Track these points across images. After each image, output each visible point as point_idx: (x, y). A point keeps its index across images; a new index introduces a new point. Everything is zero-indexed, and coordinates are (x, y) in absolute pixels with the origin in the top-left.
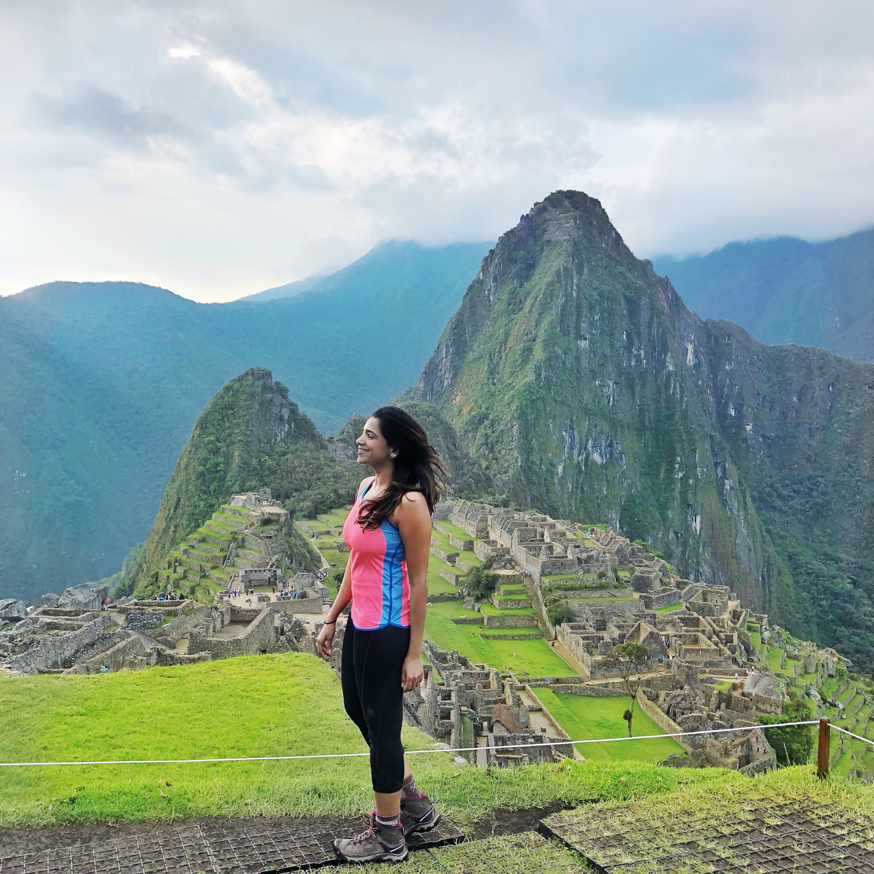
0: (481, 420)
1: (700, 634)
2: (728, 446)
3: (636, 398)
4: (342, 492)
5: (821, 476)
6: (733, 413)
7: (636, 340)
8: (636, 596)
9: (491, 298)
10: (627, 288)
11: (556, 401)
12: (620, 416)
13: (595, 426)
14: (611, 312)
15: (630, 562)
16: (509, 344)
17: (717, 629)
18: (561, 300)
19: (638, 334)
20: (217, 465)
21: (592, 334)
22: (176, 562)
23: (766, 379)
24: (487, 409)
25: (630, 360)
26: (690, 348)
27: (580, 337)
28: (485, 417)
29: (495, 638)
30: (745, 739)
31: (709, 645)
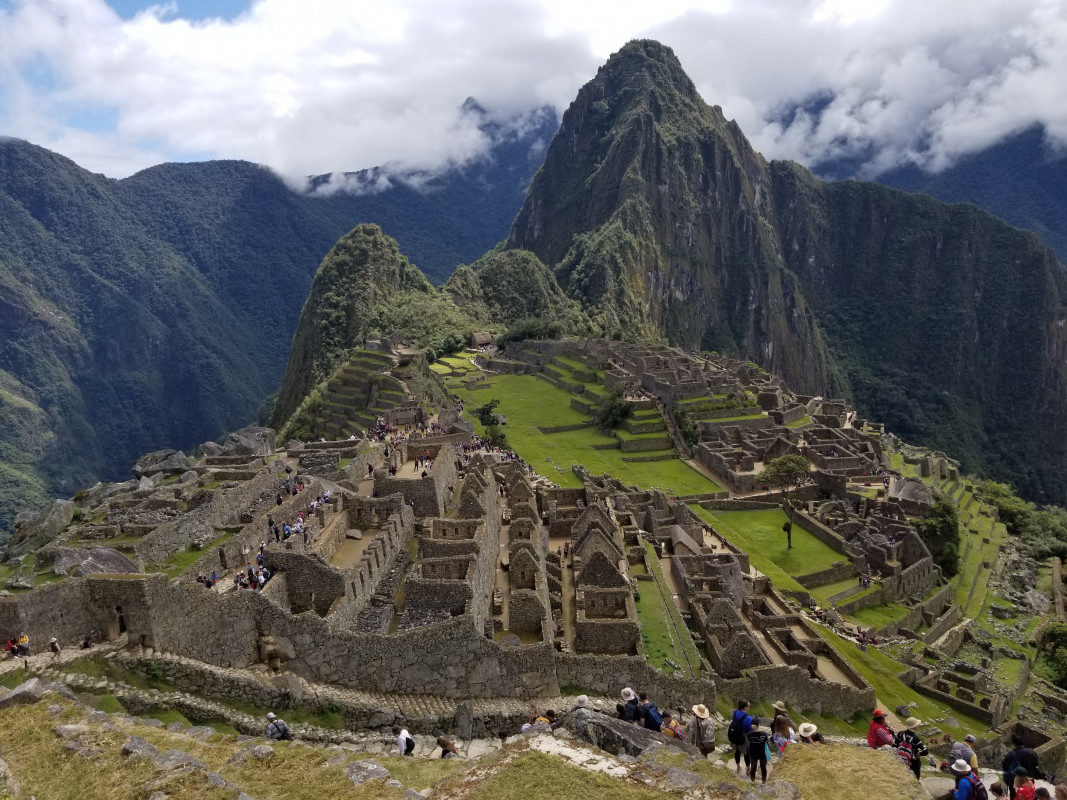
0: (572, 266)
1: (838, 446)
2: (796, 278)
3: (714, 239)
4: (459, 336)
5: (876, 301)
6: (796, 247)
7: (712, 183)
8: (766, 413)
9: (575, 149)
11: (640, 243)
12: (699, 256)
13: (677, 266)
14: (687, 157)
15: (751, 382)
18: (641, 147)
19: (714, 177)
20: (338, 317)
21: (671, 178)
22: (320, 406)
23: (825, 214)
24: (577, 256)
25: (705, 202)
26: (758, 188)
27: (660, 181)
28: (578, 262)
29: (633, 460)
30: (901, 542)
31: (850, 456)
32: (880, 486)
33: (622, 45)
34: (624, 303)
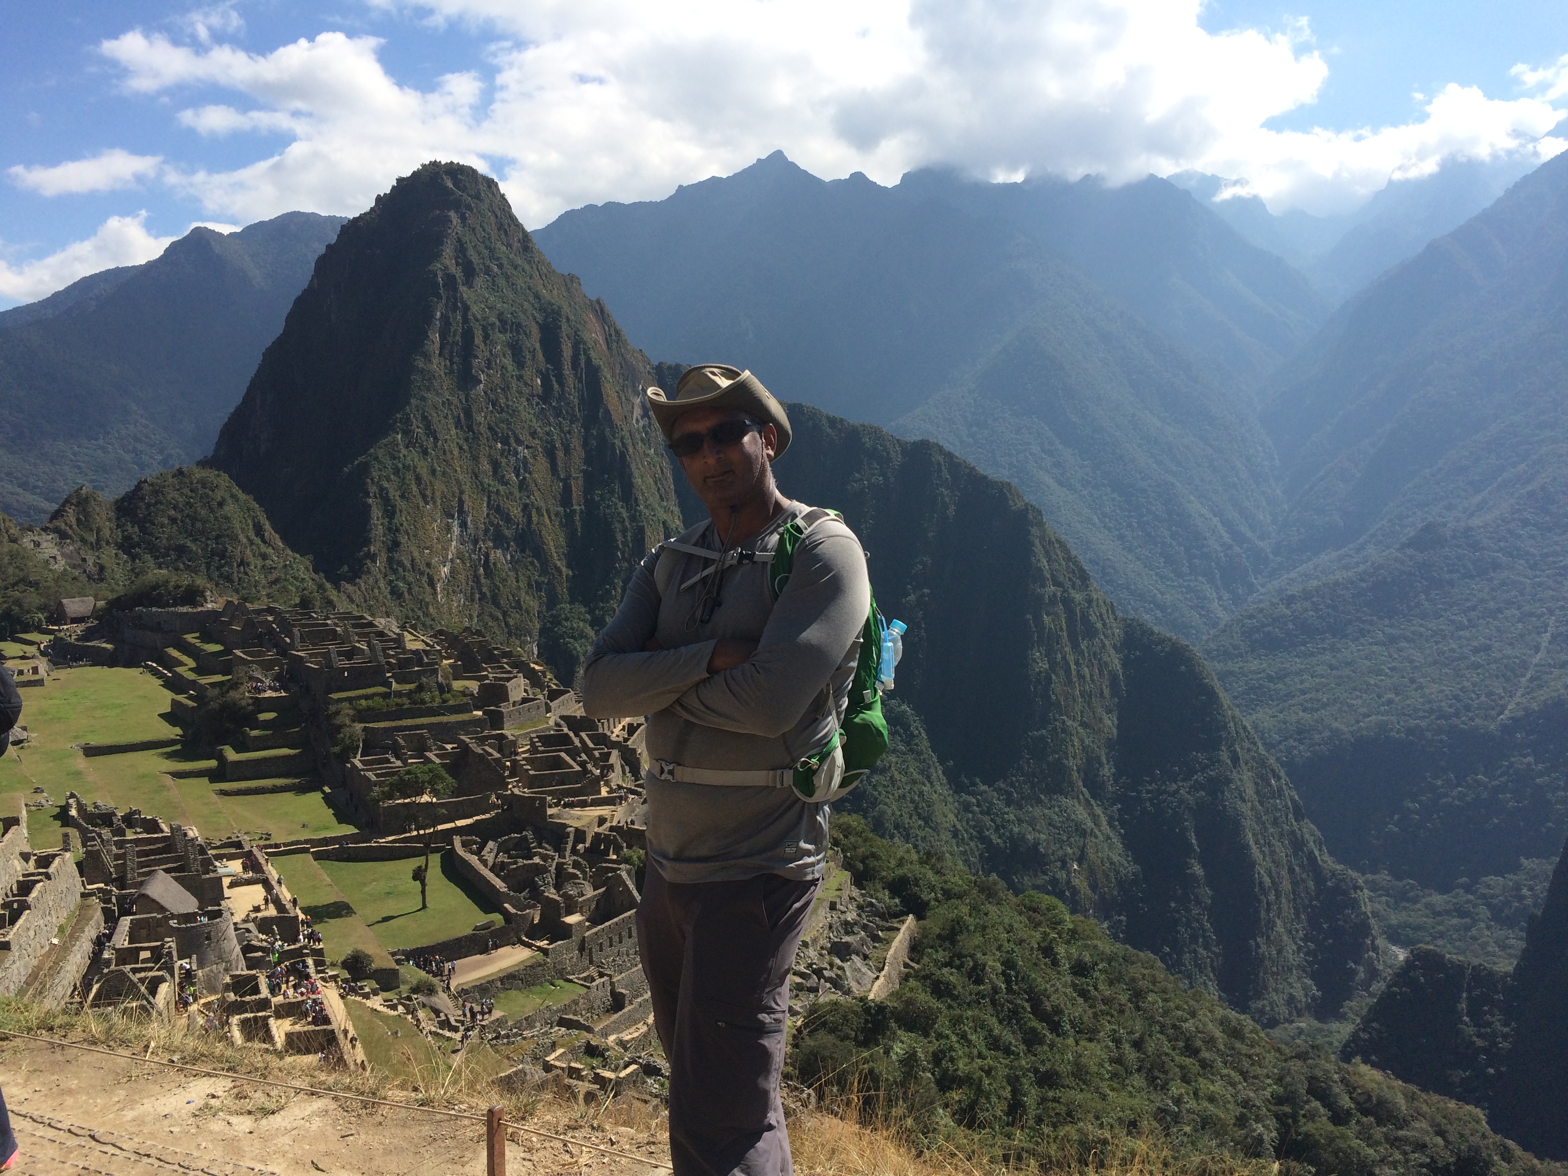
1: (563, 755)
3: (560, 472)
7: (556, 386)
8: (479, 712)
10: (542, 310)
11: (433, 472)
13: (498, 509)
14: (516, 344)
15: (485, 670)
17: (591, 745)
18: (439, 323)
21: (488, 375)
26: (637, 401)
29: (238, 792)
30: (603, 889)
31: (572, 767)
32: (604, 811)
33: (417, 167)
34: (400, 564)
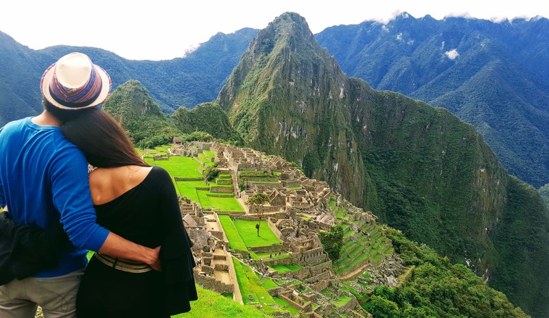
1: (303, 197)
3: (315, 111)
5: (394, 150)
6: (358, 120)
7: (316, 84)
8: (280, 181)
9: (253, 60)
10: (314, 59)
11: (277, 108)
12: (306, 118)
13: (295, 121)
14: (306, 70)
16: (259, 82)
18: (283, 63)
19: (317, 81)
21: (296, 79)
23: (375, 106)
24: (246, 110)
25: (312, 93)
26: (342, 90)
27: (290, 80)
28: (245, 114)
31: (305, 202)
32: (313, 216)
